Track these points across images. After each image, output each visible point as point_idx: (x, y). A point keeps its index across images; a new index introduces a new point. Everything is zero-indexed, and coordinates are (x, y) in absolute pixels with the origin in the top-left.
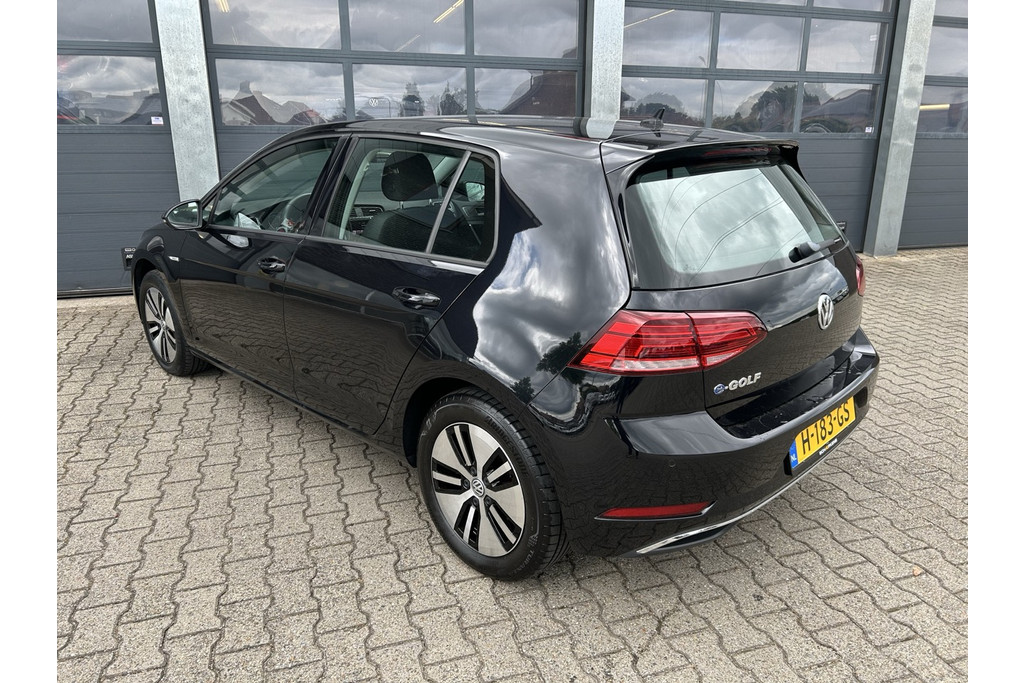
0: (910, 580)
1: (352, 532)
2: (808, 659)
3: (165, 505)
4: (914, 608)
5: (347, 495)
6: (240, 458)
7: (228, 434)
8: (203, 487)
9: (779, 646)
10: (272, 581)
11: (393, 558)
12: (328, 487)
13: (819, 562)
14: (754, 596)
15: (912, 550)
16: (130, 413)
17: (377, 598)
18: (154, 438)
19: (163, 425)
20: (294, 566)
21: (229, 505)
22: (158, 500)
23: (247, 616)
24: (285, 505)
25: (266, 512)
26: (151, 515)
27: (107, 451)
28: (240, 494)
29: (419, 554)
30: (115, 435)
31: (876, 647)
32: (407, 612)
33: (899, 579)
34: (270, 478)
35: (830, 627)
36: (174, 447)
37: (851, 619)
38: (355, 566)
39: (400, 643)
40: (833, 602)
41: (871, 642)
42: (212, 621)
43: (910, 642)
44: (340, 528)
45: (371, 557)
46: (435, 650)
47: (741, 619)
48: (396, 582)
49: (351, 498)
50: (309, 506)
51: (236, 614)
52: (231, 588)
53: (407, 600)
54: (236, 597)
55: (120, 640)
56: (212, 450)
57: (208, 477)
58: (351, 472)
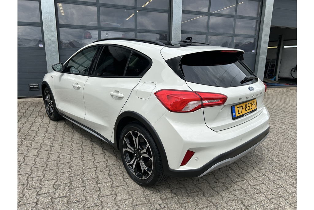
0: (259, 177)
1: (96, 164)
2: (229, 199)
3: (39, 157)
4: (260, 185)
6: (63, 144)
7: (60, 138)
8: (51, 152)
9: (220, 195)
10: (71, 178)
11: (108, 172)
12: (89, 153)
13: (234, 172)
14: (214, 182)
15: (261, 170)
16: (29, 132)
17: (103, 183)
18: (36, 139)
19: (39, 135)
20: (78, 174)
21: (59, 157)
22: (37, 156)
23: (63, 188)
24: (76, 157)
25: (70, 159)
26: (35, 160)
27: (22, 142)
28: (62, 154)
29: (116, 171)
30: (24, 138)
31: (249, 195)
32: (111, 187)
33: (256, 177)
34: (72, 150)
35: (236, 190)
36: (43, 141)
37: (242, 188)
38: (97, 174)
39: (109, 195)
40: (237, 183)
41: (247, 194)
42: (52, 190)
43: (259, 194)
44: (92, 164)
45: (101, 171)
46: (119, 197)
47: (210, 188)
48: (109, 178)
49: (96, 155)
50: (83, 158)
51: (60, 188)
52: (58, 180)
53: (112, 184)
54: (60, 183)
55: (24, 195)
56: (54, 142)
57: (53, 150)
58: (96, 148)
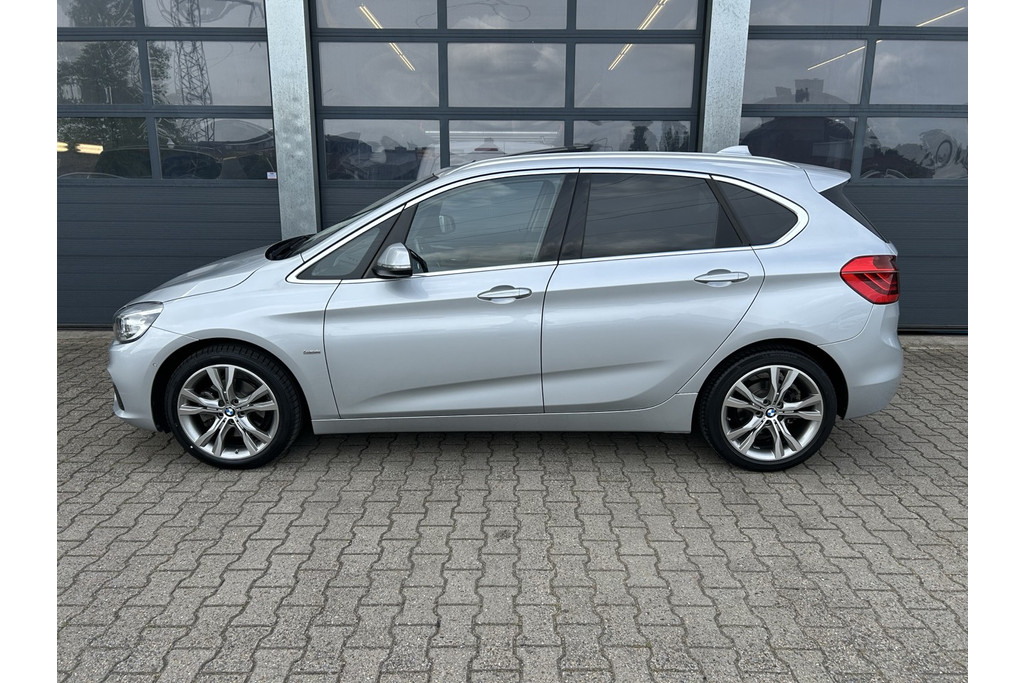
1: (200, 615)
3: (78, 551)
5: (233, 570)
6: (181, 510)
8: (124, 537)
10: (85, 656)
11: (209, 654)
12: (224, 557)
18: (134, 477)
21: (127, 561)
24: (172, 571)
25: (150, 575)
27: (86, 486)
28: (146, 550)
30: (108, 469)
34: (187, 537)
38: (168, 658)
44: (192, 608)
45: (191, 649)
49: (232, 574)
50: (191, 576)
56: (168, 498)
57: (137, 527)
58: (259, 542)
